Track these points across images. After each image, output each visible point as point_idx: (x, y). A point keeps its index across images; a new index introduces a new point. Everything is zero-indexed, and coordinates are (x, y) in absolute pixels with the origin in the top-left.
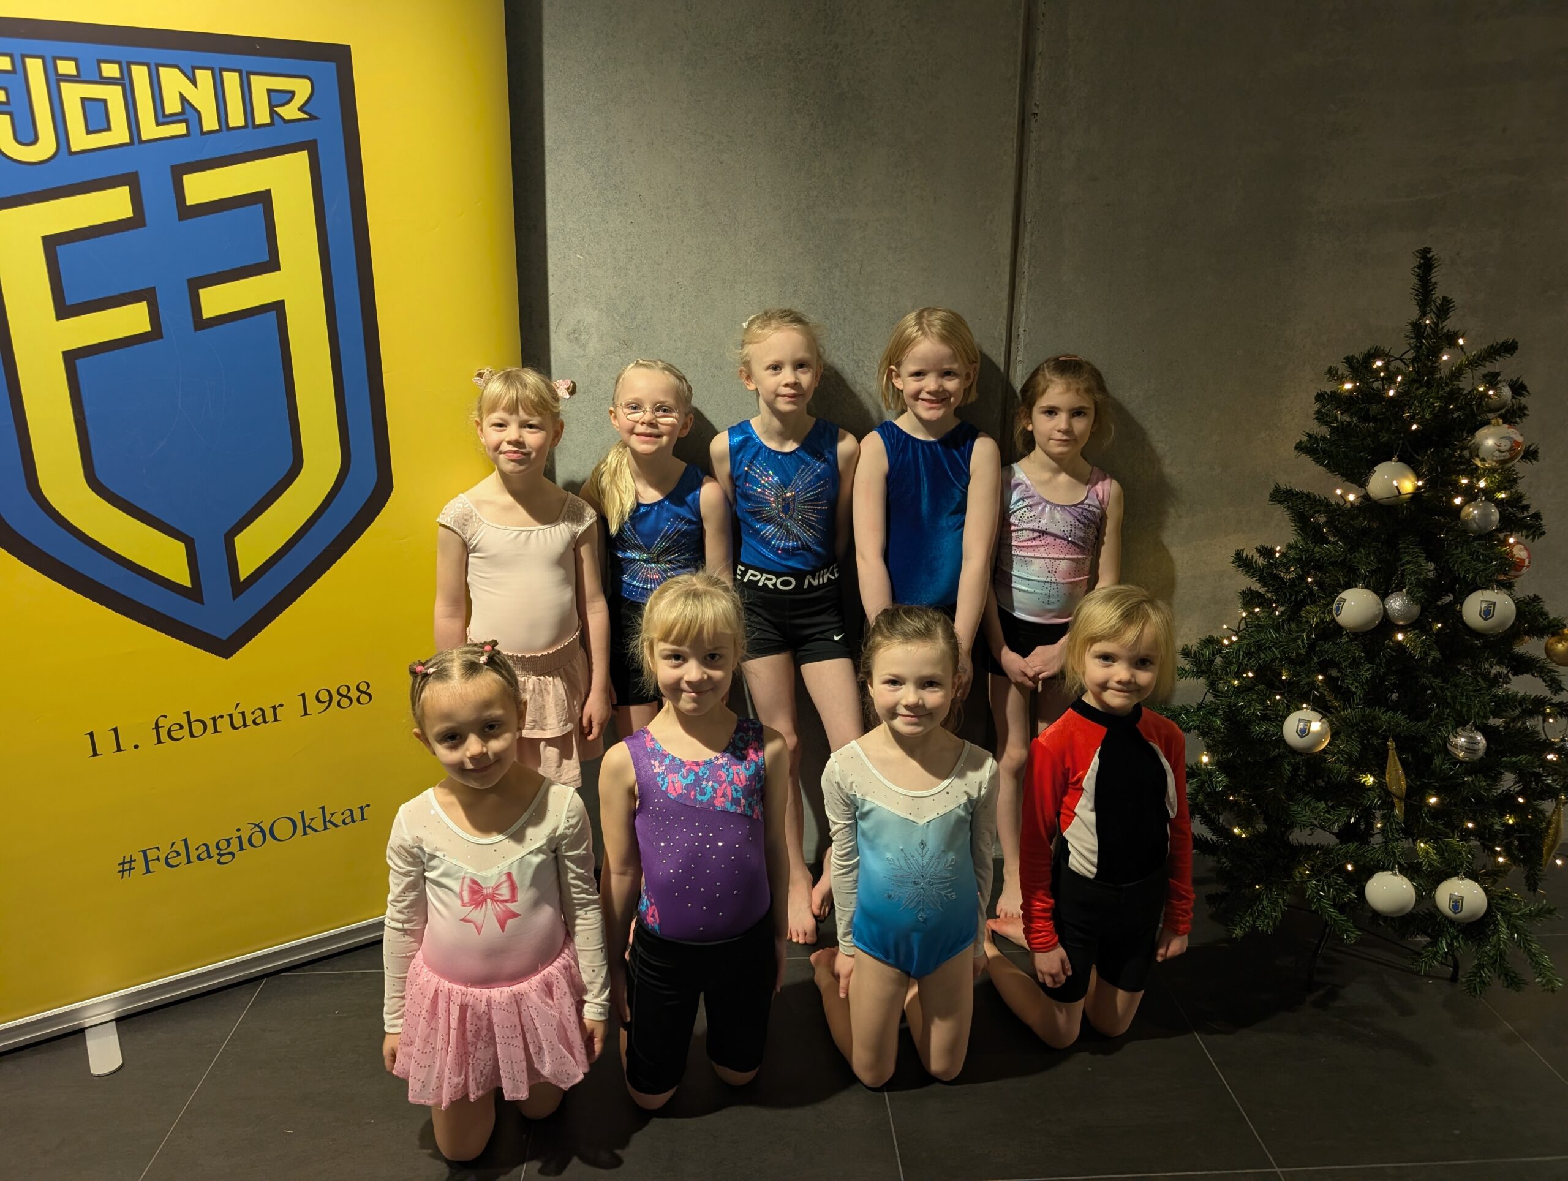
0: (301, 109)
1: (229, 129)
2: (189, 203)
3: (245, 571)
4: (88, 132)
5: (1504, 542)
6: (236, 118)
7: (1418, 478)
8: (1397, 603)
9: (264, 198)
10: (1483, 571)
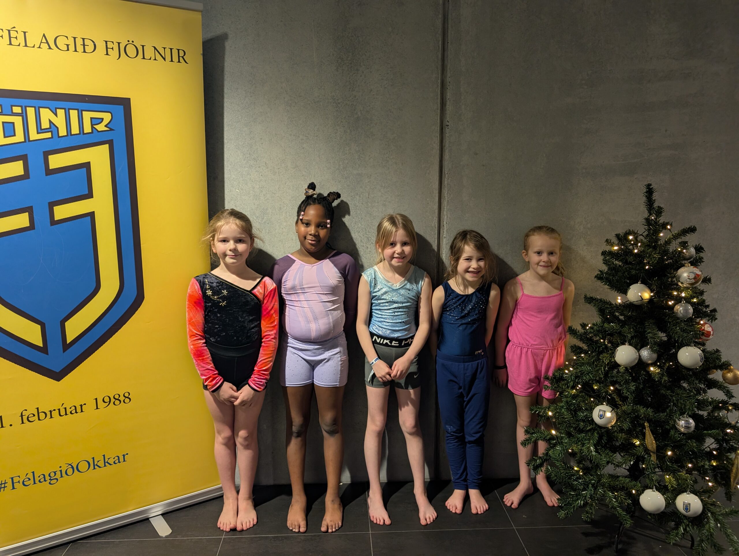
0: (106, 126)
1: (71, 135)
2: (50, 168)
3: (70, 337)
4: (5, 137)
5: (699, 323)
6: (75, 130)
7: (651, 292)
8: (645, 353)
9: (87, 166)
10: (686, 337)
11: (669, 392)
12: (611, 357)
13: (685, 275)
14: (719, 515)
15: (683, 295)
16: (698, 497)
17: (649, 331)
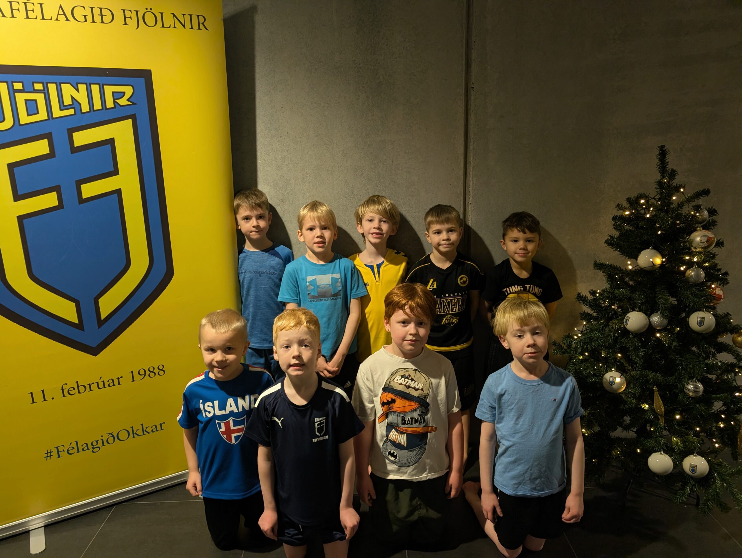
0: (128, 100)
1: (94, 111)
2: (76, 146)
3: (104, 314)
4: (28, 115)
5: (710, 287)
6: (98, 105)
7: (663, 258)
8: (656, 319)
9: (111, 142)
10: (698, 302)
11: (678, 357)
12: (621, 323)
13: (698, 239)
15: (695, 259)
16: (705, 458)
17: (660, 296)
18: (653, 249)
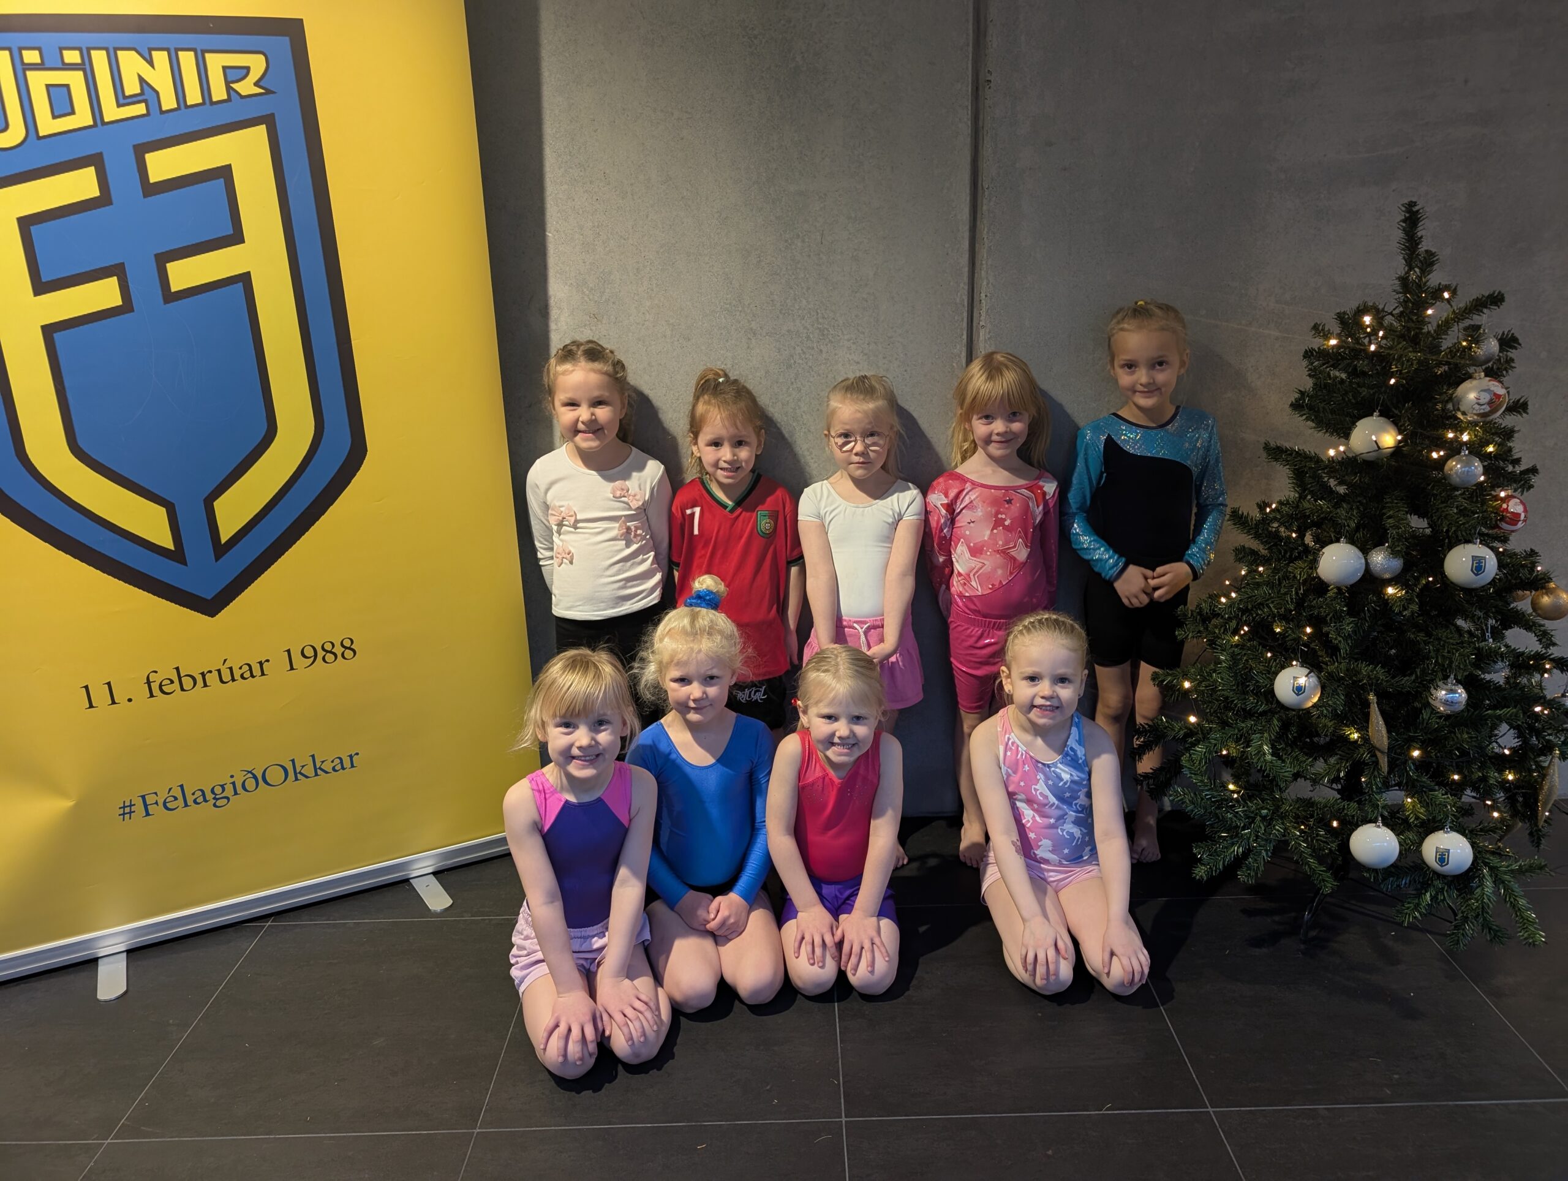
0: (257, 84)
2: (151, 181)
3: (226, 531)
4: (54, 117)
5: (1495, 497)
6: (194, 96)
7: (1399, 432)
8: (1379, 559)
9: (225, 173)
10: (1464, 524)
11: (1421, 637)
12: (1311, 568)
13: (1472, 396)
14: (1505, 873)
15: (1465, 437)
16: (1467, 838)
17: (1391, 513)
18: (1381, 415)
